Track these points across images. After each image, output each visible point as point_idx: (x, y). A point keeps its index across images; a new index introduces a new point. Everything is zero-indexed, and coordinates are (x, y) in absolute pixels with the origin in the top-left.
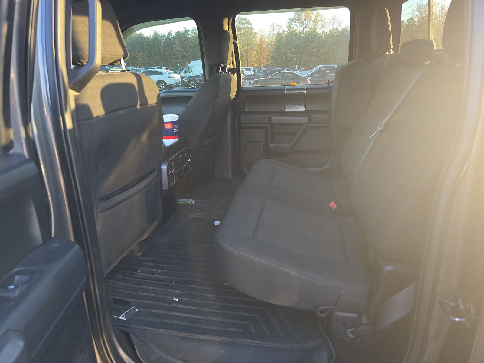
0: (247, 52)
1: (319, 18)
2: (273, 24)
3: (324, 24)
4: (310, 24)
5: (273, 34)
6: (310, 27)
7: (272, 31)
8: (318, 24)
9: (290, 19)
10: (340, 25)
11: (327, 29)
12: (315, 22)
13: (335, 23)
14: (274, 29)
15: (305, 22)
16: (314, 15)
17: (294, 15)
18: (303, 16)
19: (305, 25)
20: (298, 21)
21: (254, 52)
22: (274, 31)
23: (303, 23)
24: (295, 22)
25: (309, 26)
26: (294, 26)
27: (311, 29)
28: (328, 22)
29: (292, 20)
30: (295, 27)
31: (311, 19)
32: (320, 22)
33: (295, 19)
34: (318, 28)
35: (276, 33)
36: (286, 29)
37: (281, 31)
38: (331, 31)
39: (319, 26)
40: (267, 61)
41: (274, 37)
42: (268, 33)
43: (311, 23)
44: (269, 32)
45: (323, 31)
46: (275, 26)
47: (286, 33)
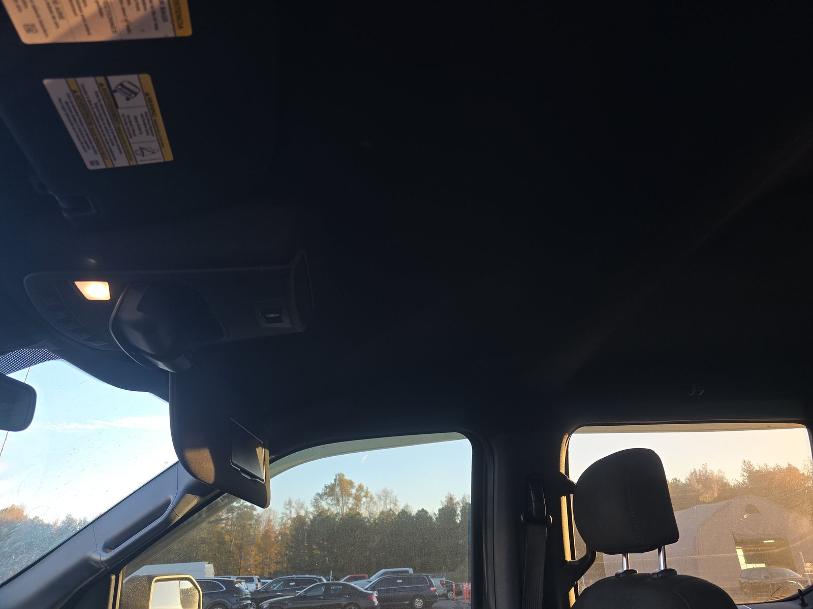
0: (240, 548)
1: (363, 494)
2: (290, 503)
3: (371, 504)
4: (349, 502)
5: (289, 516)
6: (350, 506)
7: (288, 512)
8: (362, 502)
9: (318, 494)
10: (395, 504)
11: (375, 510)
12: (358, 499)
13: (388, 501)
14: (292, 509)
15: (341, 500)
16: (355, 488)
17: (324, 488)
18: (337, 490)
19: (341, 504)
20: (331, 498)
21: (253, 548)
22: (290, 512)
23: (338, 500)
24: (326, 499)
25: (348, 505)
26: (324, 504)
27: (350, 509)
28: (376, 499)
29: (321, 496)
30: (326, 507)
31: (350, 495)
32: (364, 500)
33: (325, 494)
34: (362, 508)
35: (294, 515)
36: (311, 509)
37: (302, 513)
38: (382, 513)
39: (362, 506)
40: (277, 563)
41: (289, 522)
42: (280, 515)
43: (351, 501)
44: (283, 514)
45: (370, 513)
46: (293, 504)
47: (311, 517)
